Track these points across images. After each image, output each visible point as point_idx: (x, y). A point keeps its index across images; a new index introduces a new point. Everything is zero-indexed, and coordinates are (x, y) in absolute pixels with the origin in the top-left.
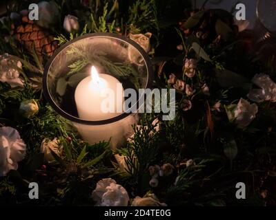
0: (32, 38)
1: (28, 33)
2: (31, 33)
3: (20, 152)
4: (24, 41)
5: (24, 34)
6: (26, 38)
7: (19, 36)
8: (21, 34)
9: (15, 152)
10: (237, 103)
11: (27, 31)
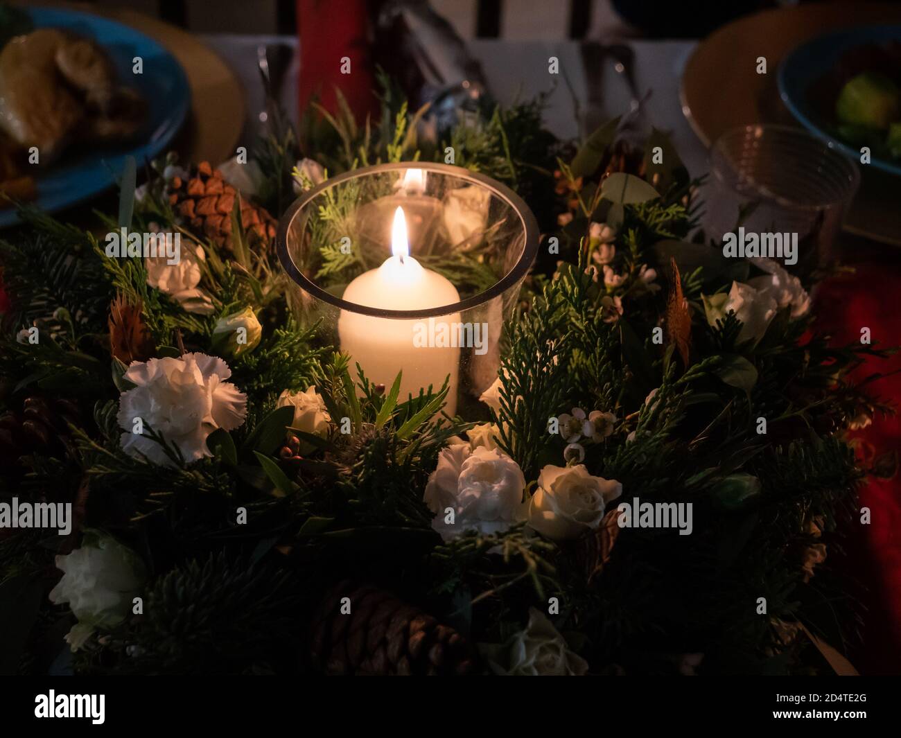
0: (223, 207)
1: (211, 196)
2: (219, 196)
3: (232, 408)
4: (204, 217)
5: (204, 197)
6: (207, 207)
7: (191, 203)
8: (197, 198)
9: (221, 407)
10: (728, 291)
11: (211, 190)
